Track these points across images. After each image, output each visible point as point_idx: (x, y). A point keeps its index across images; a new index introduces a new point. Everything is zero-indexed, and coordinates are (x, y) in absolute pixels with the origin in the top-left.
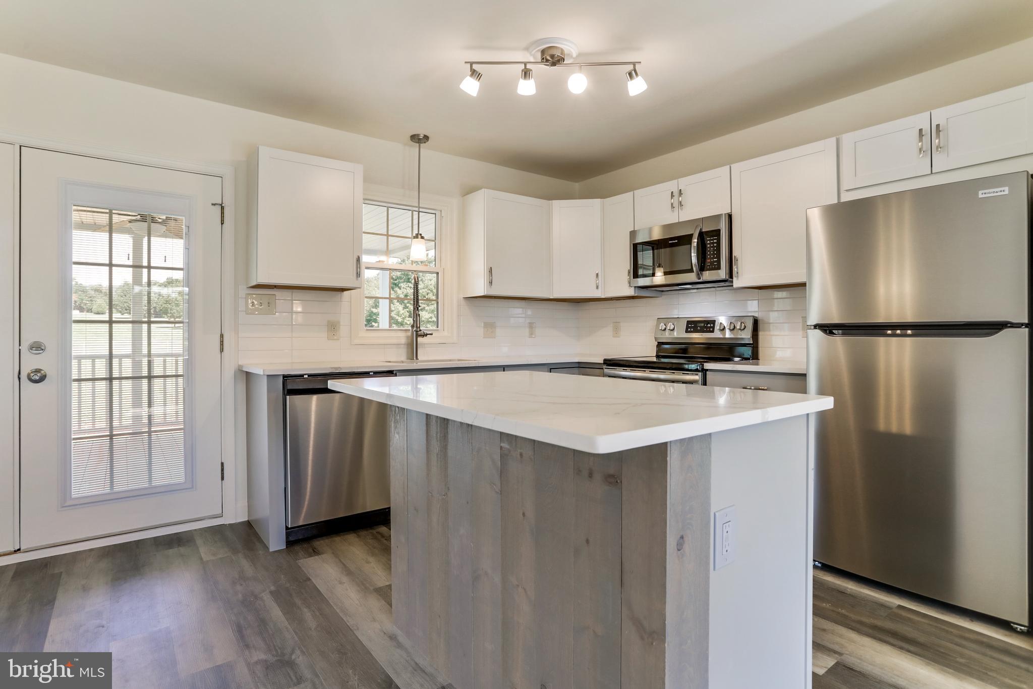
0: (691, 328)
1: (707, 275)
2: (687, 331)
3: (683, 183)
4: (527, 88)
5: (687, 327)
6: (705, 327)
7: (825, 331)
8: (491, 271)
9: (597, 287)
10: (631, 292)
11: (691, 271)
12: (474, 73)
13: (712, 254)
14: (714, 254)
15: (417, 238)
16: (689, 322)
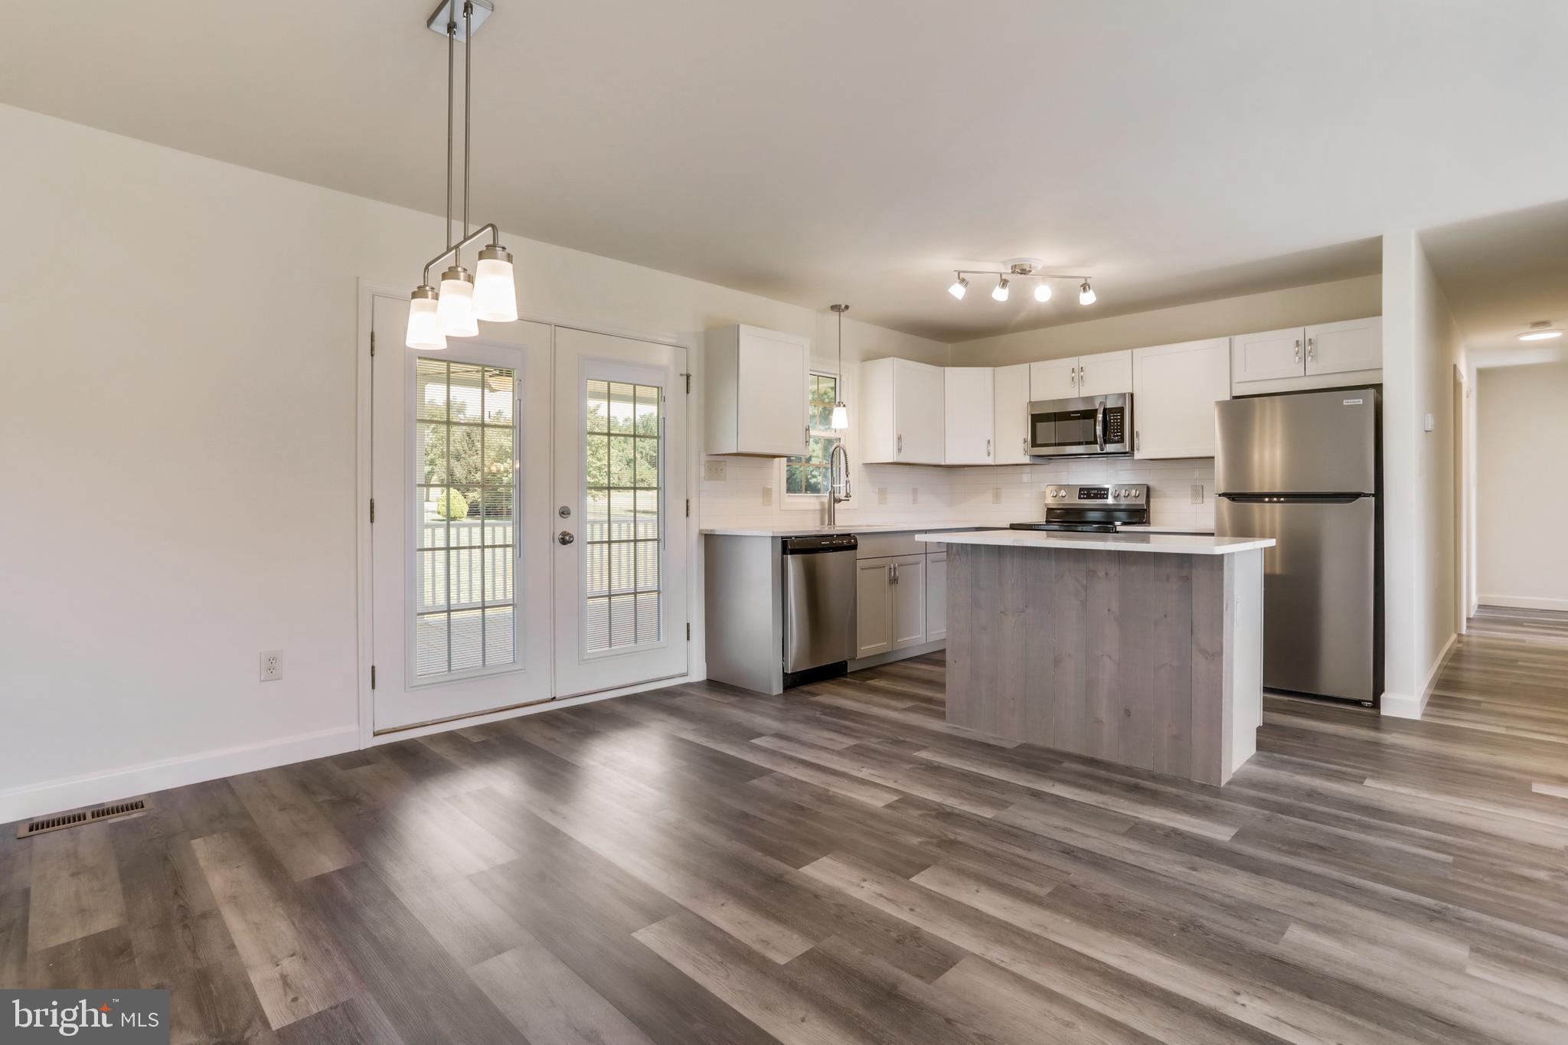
0: (1084, 494)
1: (1110, 448)
2: (1080, 498)
3: (1085, 360)
4: (1001, 295)
5: (1080, 494)
6: (1098, 494)
7: (1229, 498)
8: (899, 438)
9: (989, 454)
10: (1027, 460)
11: (1095, 442)
12: (963, 281)
14: (1117, 429)
15: (840, 406)
16: (1081, 489)
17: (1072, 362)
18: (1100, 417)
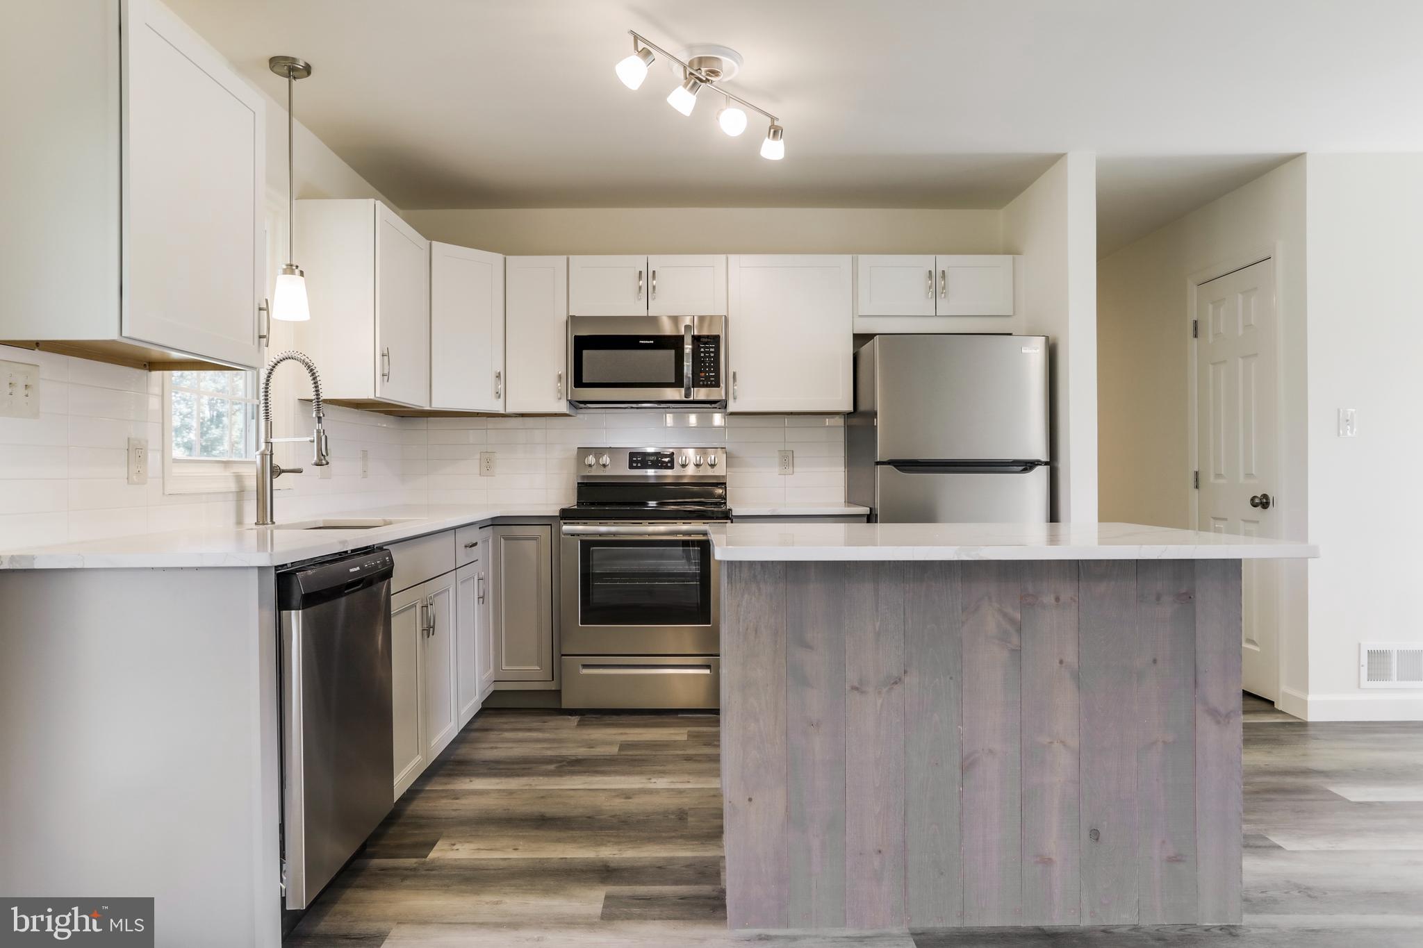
0: (635, 462)
1: (701, 394)
2: (631, 467)
3: (656, 262)
5: (631, 462)
6: (658, 461)
7: (903, 469)
8: (387, 354)
9: (496, 398)
10: (563, 407)
11: (676, 385)
13: (707, 367)
14: (710, 367)
15: (292, 273)
16: (631, 455)
17: (638, 262)
18: (688, 348)
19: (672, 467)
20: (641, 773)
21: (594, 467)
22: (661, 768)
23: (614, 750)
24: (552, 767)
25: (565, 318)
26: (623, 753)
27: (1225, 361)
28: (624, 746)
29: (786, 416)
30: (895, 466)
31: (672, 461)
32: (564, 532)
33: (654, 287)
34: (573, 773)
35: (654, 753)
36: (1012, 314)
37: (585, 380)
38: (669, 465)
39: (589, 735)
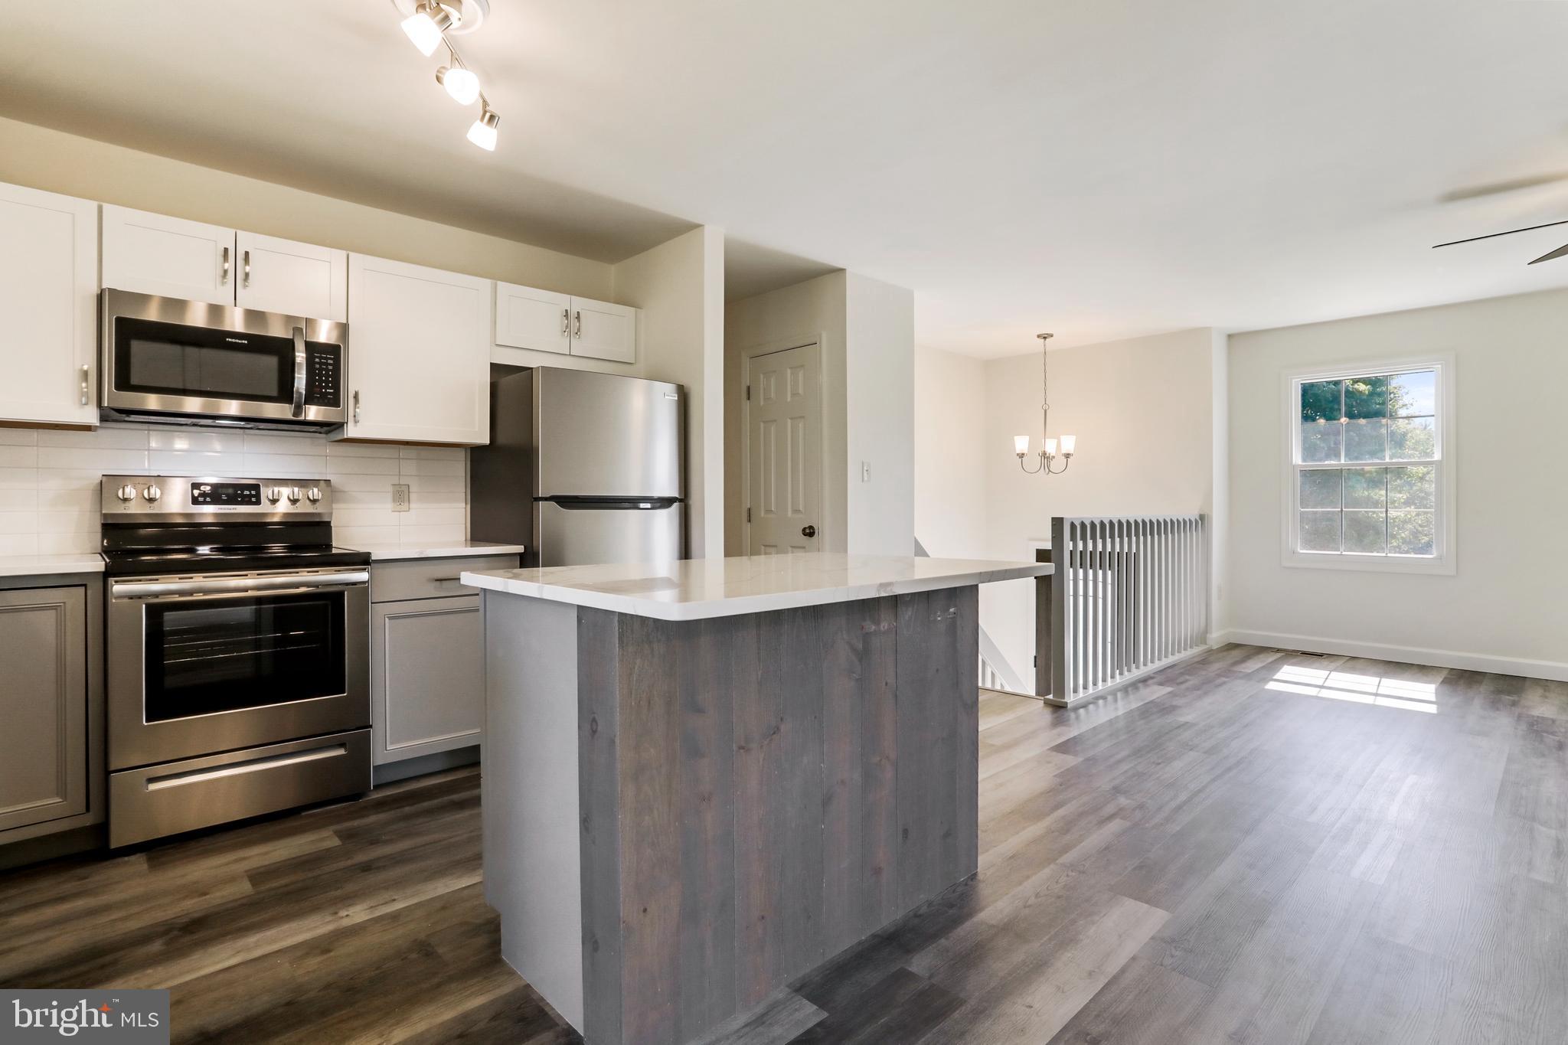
19: (258, 502)
20: (316, 909)
21: (132, 503)
22: (339, 893)
23: (245, 888)
24: (157, 946)
25: (95, 291)
26: (263, 888)
27: (775, 421)
28: (257, 877)
29: (401, 446)
30: (556, 502)
31: (258, 496)
32: (116, 595)
33: (247, 275)
34: (204, 943)
35: (310, 875)
36: (633, 362)
37: (135, 380)
38: (253, 499)
39: (183, 876)
